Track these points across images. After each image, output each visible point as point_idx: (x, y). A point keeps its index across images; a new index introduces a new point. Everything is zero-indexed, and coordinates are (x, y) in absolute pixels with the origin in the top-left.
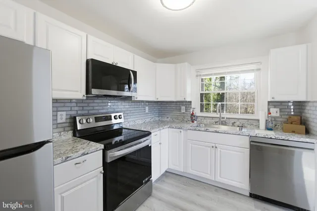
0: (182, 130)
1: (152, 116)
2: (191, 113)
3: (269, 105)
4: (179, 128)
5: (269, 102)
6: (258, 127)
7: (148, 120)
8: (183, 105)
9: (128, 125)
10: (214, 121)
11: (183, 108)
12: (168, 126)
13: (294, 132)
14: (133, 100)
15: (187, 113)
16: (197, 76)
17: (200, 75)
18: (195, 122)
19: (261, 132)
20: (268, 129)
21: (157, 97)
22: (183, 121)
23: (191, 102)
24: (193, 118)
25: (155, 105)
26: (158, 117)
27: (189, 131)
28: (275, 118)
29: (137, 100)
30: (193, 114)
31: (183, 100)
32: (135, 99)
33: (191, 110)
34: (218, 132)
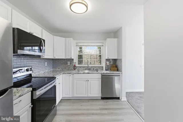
0: (71, 74)
1: (49, 68)
2: (74, 65)
3: (106, 60)
4: (69, 74)
5: (106, 59)
6: (103, 70)
7: (47, 71)
8: (69, 61)
9: (35, 75)
10: (85, 68)
11: (69, 63)
12: (63, 73)
13: (114, 70)
14: (41, 58)
15: (71, 65)
16: (77, 46)
17: (78, 46)
18: (76, 70)
19: (104, 72)
20: (106, 70)
21: (54, 56)
22: (68, 70)
23: (73, 59)
24: (75, 67)
25: (50, 61)
26: (53, 68)
27: (74, 74)
28: (108, 65)
29: (44, 58)
30: (75, 65)
31: (70, 58)
32: (43, 58)
33: (74, 64)
34: (89, 73)
